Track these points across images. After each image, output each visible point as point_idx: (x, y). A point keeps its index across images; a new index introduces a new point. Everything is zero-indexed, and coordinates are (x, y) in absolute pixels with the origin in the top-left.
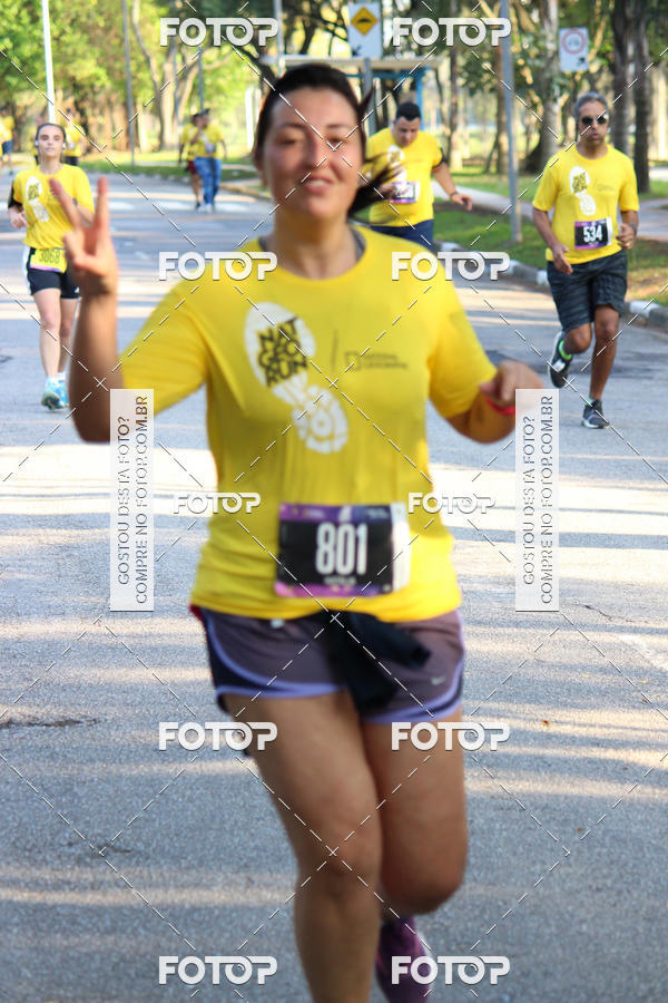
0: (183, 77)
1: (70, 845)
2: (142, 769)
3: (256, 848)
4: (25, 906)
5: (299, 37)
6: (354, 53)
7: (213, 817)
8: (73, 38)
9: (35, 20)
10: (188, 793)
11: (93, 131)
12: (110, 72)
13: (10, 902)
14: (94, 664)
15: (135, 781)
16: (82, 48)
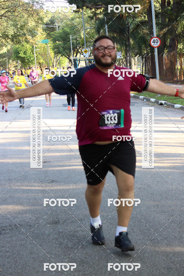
0: (57, 61)
1: (47, 181)
2: (58, 168)
3: (77, 180)
4: (41, 190)
5: (75, 54)
6: (84, 57)
7: (70, 176)
8: (40, 56)
9: (33, 54)
10: (65, 172)
11: (43, 70)
12: (45, 61)
13: (39, 189)
14: (49, 153)
15: (57, 170)
16: (41, 57)
